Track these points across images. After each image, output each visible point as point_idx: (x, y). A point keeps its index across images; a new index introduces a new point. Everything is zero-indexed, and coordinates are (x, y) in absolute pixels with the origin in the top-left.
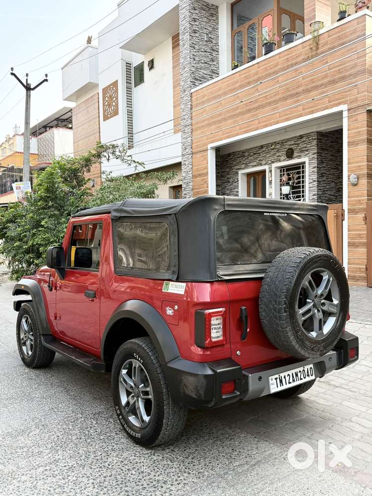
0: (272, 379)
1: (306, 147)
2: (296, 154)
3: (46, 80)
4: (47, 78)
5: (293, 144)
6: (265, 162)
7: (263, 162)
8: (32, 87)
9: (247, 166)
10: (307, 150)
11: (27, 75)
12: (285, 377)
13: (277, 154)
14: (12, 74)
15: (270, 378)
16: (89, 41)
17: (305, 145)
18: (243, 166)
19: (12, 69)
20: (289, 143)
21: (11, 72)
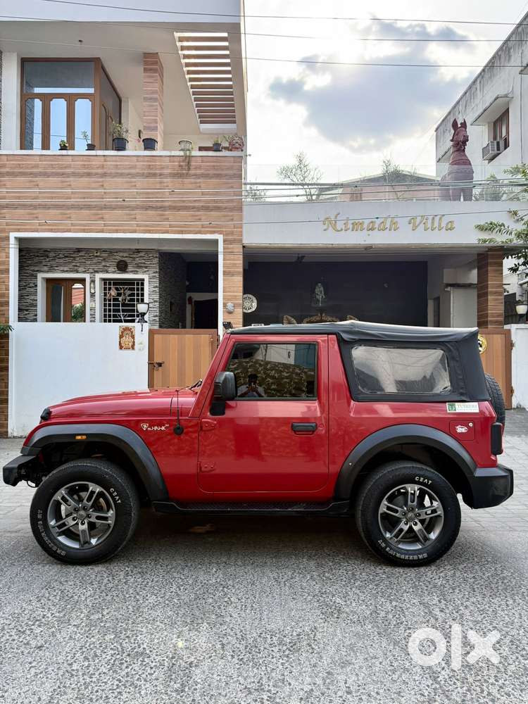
1: (144, 263)
2: (130, 268)
5: (126, 257)
6: (84, 270)
7: (80, 269)
9: (51, 270)
10: (146, 267)
13: (103, 264)
17: (143, 261)
18: (46, 268)
20: (121, 254)
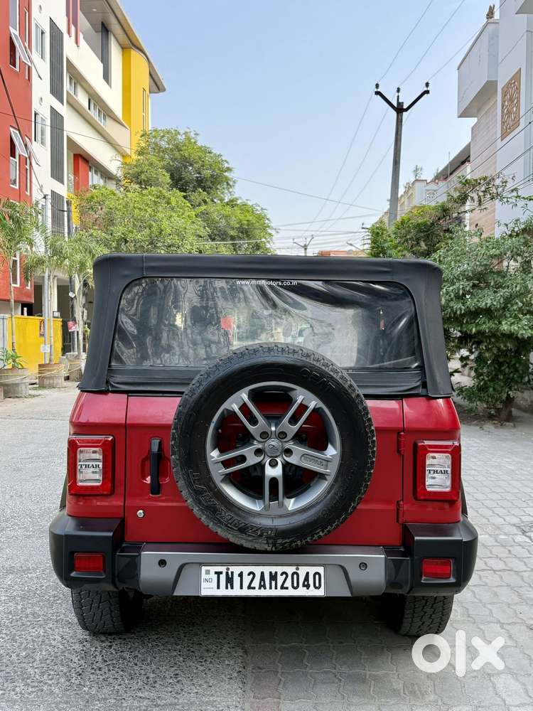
0: (208, 572)
3: (427, 92)
4: (429, 89)
8: (405, 107)
11: (398, 90)
12: (241, 575)
14: (378, 93)
15: (204, 569)
16: (490, 14)
19: (377, 86)
21: (376, 90)
